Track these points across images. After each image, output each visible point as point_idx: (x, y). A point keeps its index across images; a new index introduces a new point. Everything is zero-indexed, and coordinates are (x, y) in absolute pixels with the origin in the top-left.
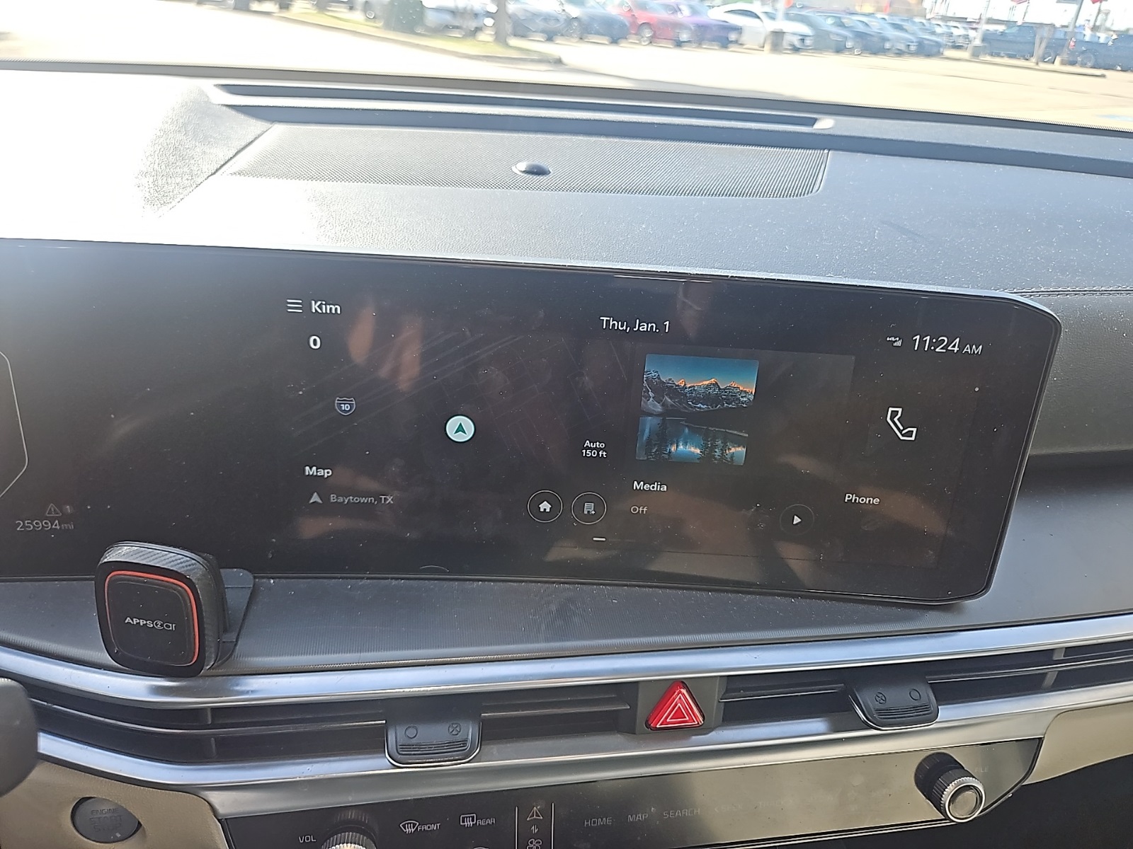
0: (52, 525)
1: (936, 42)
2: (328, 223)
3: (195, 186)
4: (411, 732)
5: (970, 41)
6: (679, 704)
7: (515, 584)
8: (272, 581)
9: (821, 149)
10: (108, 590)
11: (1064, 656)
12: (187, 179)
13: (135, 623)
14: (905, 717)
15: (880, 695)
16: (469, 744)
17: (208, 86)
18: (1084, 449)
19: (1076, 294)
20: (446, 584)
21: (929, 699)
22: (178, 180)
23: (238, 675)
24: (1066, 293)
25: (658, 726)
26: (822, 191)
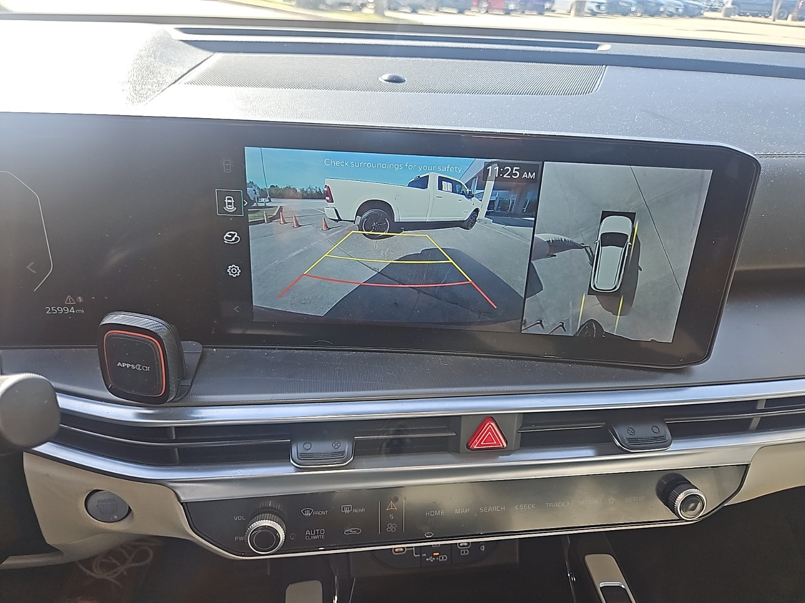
0: (69, 310)
1: (698, 6)
2: (250, 113)
3: (161, 91)
4: (307, 446)
5: (724, 5)
6: (489, 433)
7: (378, 353)
8: (215, 350)
9: (600, 65)
10: (106, 344)
11: (765, 407)
12: (156, 86)
13: (124, 366)
14: (647, 444)
15: (631, 430)
16: (346, 454)
17: (170, 29)
18: (784, 266)
19: (780, 157)
20: (331, 353)
21: (665, 432)
22: (150, 87)
23: (192, 406)
24: (773, 156)
25: (475, 447)
26: (599, 91)
